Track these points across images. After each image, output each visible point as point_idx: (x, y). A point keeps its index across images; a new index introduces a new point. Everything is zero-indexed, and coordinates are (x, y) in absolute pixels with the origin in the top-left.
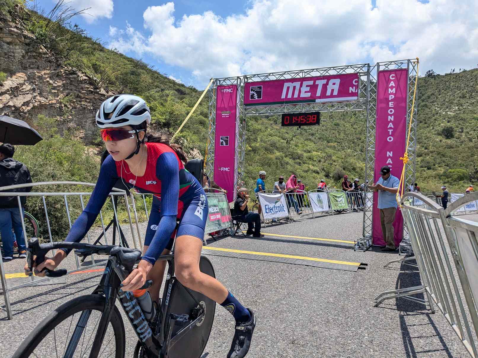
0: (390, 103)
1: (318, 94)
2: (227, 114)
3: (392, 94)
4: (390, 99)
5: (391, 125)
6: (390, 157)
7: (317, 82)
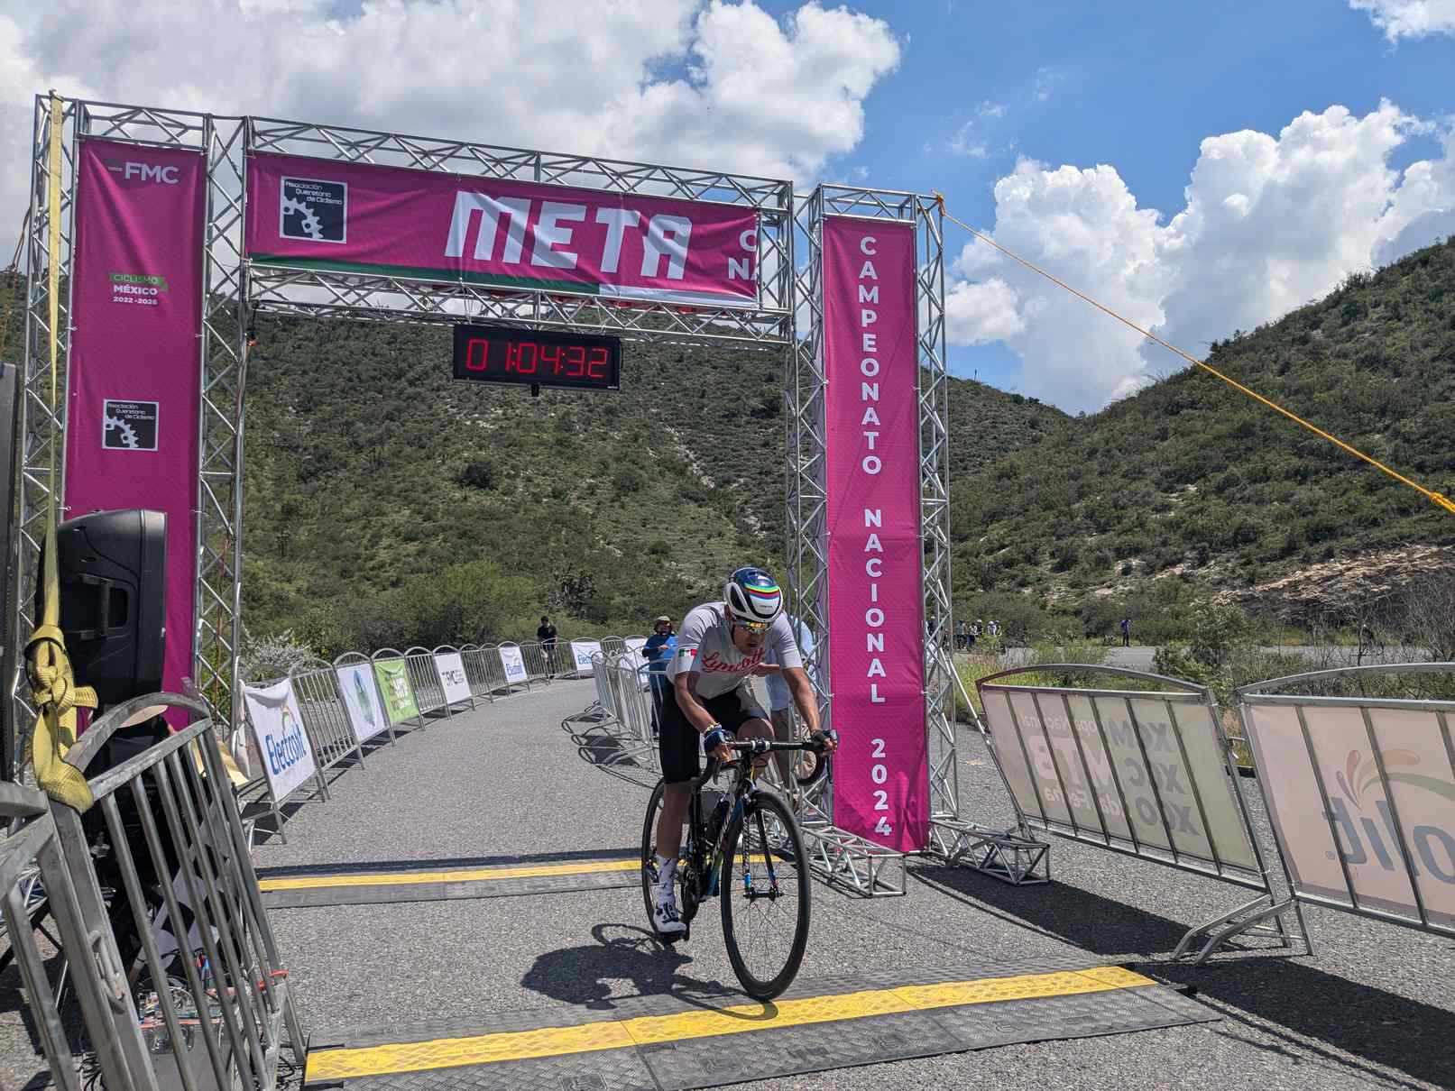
0: (866, 336)
1: (609, 263)
2: (141, 291)
3: (869, 305)
4: (865, 325)
5: (870, 416)
6: (873, 527)
7: (603, 215)
